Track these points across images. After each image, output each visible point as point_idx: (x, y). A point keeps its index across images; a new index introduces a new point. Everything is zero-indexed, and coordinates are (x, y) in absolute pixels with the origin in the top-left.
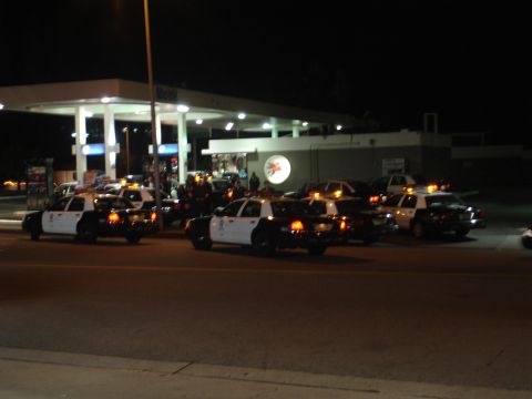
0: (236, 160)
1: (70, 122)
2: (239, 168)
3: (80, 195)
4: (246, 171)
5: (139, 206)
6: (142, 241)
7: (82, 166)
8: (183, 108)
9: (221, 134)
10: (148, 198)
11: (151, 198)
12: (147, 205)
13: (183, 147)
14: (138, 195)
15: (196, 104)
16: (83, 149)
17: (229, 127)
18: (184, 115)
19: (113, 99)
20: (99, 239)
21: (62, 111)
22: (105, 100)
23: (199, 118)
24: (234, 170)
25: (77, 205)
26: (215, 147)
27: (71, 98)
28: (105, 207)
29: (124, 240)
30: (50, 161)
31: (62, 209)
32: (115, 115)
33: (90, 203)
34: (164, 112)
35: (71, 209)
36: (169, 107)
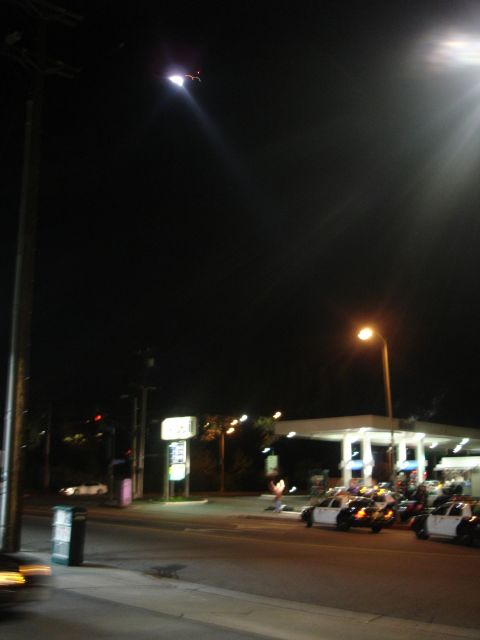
0: (464, 474)
1: (336, 447)
2: (465, 479)
3: (340, 497)
4: (470, 480)
5: (380, 506)
6: (383, 531)
8: (420, 435)
9: (451, 454)
10: (390, 500)
11: (392, 500)
12: (389, 507)
13: (421, 463)
14: (381, 499)
15: (431, 433)
16: (348, 464)
17: (457, 449)
18: (422, 440)
19: (369, 429)
20: (352, 528)
21: (334, 437)
22: (363, 429)
23: (434, 442)
24: (460, 480)
25: (337, 504)
26: (446, 464)
27: (339, 428)
28: (358, 505)
29: (369, 530)
30: (326, 471)
31: (327, 506)
32: (371, 440)
33: (346, 502)
34: (405, 437)
35: (333, 506)
36: (411, 433)
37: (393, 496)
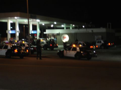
0: (54, 35)
1: (6, 24)
2: (54, 38)
3: (7, 45)
4: (56, 38)
5: (23, 48)
6: (24, 58)
7: (9, 36)
8: (38, 21)
9: (50, 28)
10: (27, 46)
11: (28, 46)
12: (27, 48)
13: (38, 31)
14: (24, 45)
15: (42, 19)
17: (52, 26)
18: (39, 22)
19: (18, 18)
20: (12, 57)
21: (4, 21)
22: (16, 18)
23: (43, 24)
24: (53, 38)
25: (6, 47)
26: (48, 32)
27: (6, 17)
28: (14, 48)
29: (19, 57)
31: (2, 48)
32: (19, 22)
33: (9, 47)
34: (33, 21)
35: (4, 48)
36: (34, 20)
37: (28, 44)
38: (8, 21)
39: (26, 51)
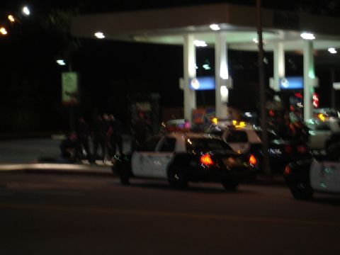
3: (174, 135)
5: (238, 149)
6: (241, 187)
8: (308, 36)
10: (254, 139)
11: (258, 140)
12: (254, 149)
14: (241, 136)
16: (191, 82)
18: (311, 43)
19: (225, 26)
20: (191, 184)
21: (170, 40)
22: (215, 27)
23: (330, 47)
25: (170, 145)
27: (179, 25)
28: (202, 146)
29: (220, 186)
31: (152, 150)
32: (228, 45)
34: (287, 39)
35: (163, 149)
36: (293, 34)
37: (258, 132)
38: (186, 40)
39: (248, 161)
